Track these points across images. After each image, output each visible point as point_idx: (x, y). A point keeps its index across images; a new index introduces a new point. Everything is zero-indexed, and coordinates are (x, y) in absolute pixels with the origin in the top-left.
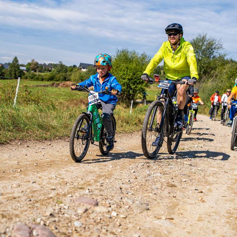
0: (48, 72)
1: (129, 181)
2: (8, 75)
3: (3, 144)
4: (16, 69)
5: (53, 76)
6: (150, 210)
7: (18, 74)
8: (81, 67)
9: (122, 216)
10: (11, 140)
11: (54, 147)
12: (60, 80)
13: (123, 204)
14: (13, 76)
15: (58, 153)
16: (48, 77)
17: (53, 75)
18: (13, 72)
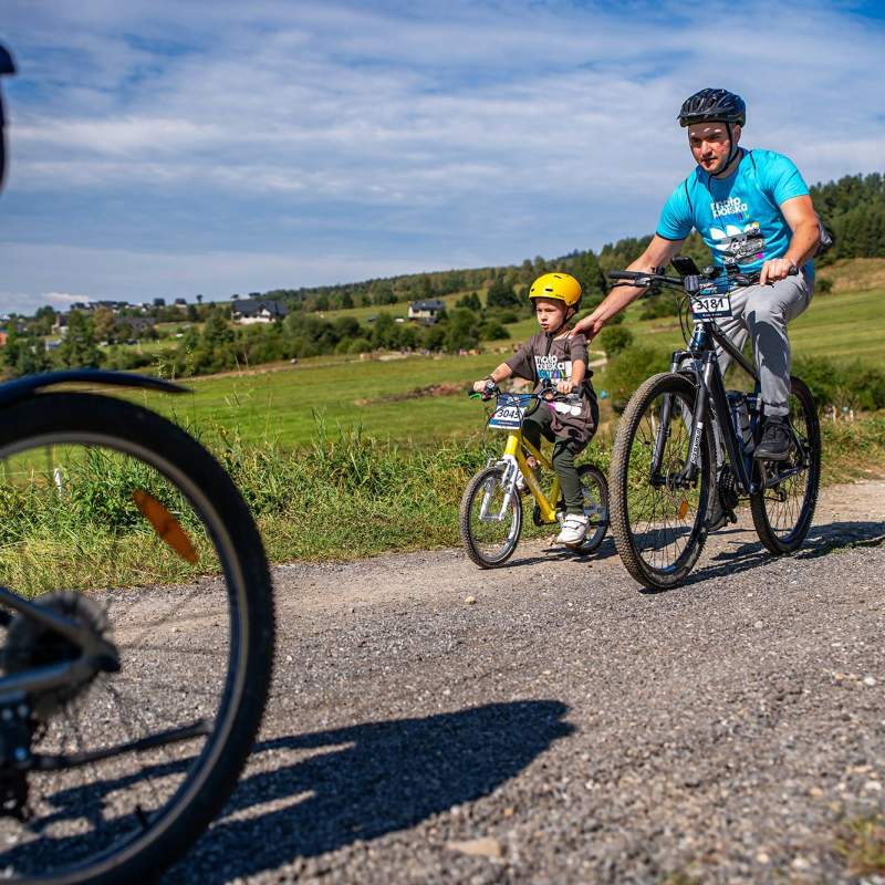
8: (238, 313)
18: (74, 355)
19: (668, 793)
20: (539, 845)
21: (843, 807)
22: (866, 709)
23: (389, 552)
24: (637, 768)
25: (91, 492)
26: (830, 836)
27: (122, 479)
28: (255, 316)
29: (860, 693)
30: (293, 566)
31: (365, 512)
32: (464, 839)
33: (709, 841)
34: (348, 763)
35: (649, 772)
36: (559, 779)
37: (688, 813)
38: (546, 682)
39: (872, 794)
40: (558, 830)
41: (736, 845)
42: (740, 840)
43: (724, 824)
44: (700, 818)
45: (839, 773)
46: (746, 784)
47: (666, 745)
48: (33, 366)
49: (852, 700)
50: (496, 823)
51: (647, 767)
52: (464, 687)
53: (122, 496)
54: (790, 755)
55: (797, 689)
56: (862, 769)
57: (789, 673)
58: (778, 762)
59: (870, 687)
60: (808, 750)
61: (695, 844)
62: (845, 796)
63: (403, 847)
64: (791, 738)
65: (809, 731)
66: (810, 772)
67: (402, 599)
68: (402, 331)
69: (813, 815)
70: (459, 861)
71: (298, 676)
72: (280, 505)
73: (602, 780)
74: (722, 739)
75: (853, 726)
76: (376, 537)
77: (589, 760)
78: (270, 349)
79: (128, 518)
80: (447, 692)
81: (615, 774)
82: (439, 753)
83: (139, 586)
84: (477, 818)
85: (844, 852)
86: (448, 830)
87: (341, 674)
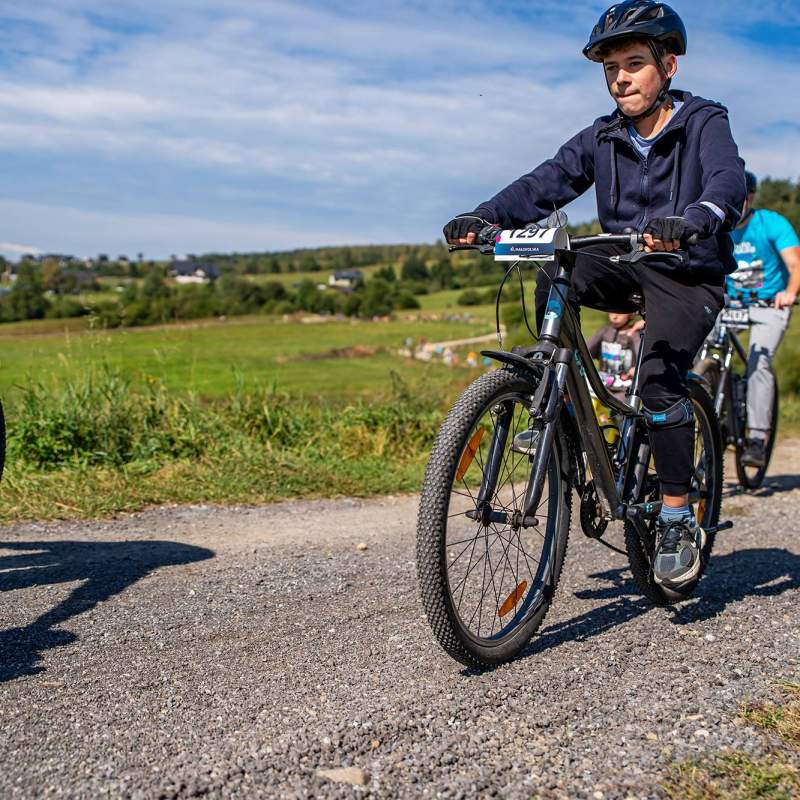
19: (520, 732)
20: (399, 774)
21: (674, 752)
22: (703, 663)
23: (293, 499)
24: (495, 707)
25: (23, 430)
26: (659, 778)
27: (52, 420)
28: (190, 275)
29: (700, 647)
30: (204, 507)
31: (273, 461)
32: (332, 768)
33: (552, 777)
34: (234, 693)
35: (506, 712)
36: (424, 715)
37: (535, 751)
38: (422, 625)
39: (701, 740)
40: (418, 763)
41: (576, 782)
42: (580, 777)
43: (567, 762)
44: (546, 756)
45: (674, 720)
46: (590, 726)
47: (523, 688)
49: (692, 654)
50: (363, 753)
51: (504, 707)
52: (348, 626)
53: (52, 435)
54: (632, 702)
55: (645, 642)
56: (694, 717)
57: (640, 627)
58: (621, 708)
59: (709, 643)
60: (648, 698)
61: (540, 779)
62: (676, 741)
63: (276, 772)
64: (635, 687)
65: (651, 681)
66: (648, 717)
67: (300, 543)
68: (324, 297)
69: (646, 758)
70: (325, 787)
71: (198, 609)
72: (197, 451)
73: (462, 717)
74: (574, 685)
75: (691, 678)
76: (282, 484)
77: (453, 699)
78: (203, 306)
79: (56, 455)
80: (332, 630)
81: (475, 713)
82: (319, 687)
83: (61, 519)
84: (346, 748)
85: (670, 792)
86: (318, 758)
87: (237, 610)
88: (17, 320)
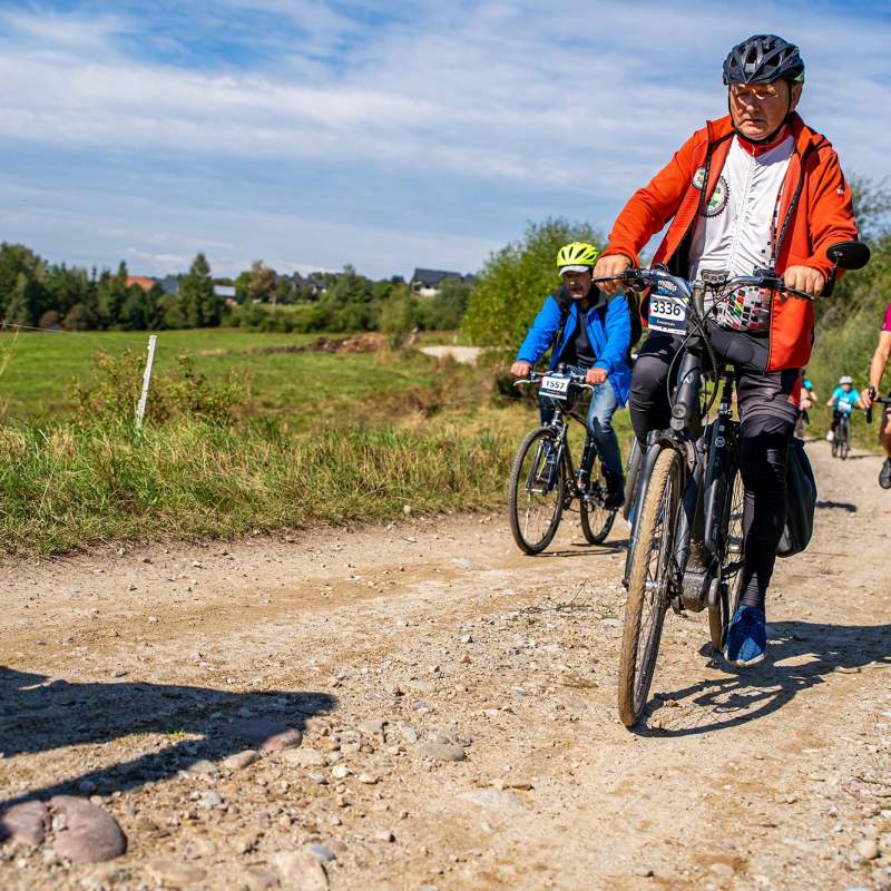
0: (309, 302)
1: (437, 670)
2: (174, 315)
3: (66, 553)
4: (203, 295)
5: (323, 315)
6: (470, 760)
7: (210, 309)
8: (419, 283)
9: (364, 778)
10: (94, 543)
11: (238, 560)
12: (348, 329)
13: (385, 741)
14: (193, 316)
15: (243, 580)
16: (308, 320)
17: (325, 311)
18: (193, 306)
48: (142, 312)
88: (187, 327)
